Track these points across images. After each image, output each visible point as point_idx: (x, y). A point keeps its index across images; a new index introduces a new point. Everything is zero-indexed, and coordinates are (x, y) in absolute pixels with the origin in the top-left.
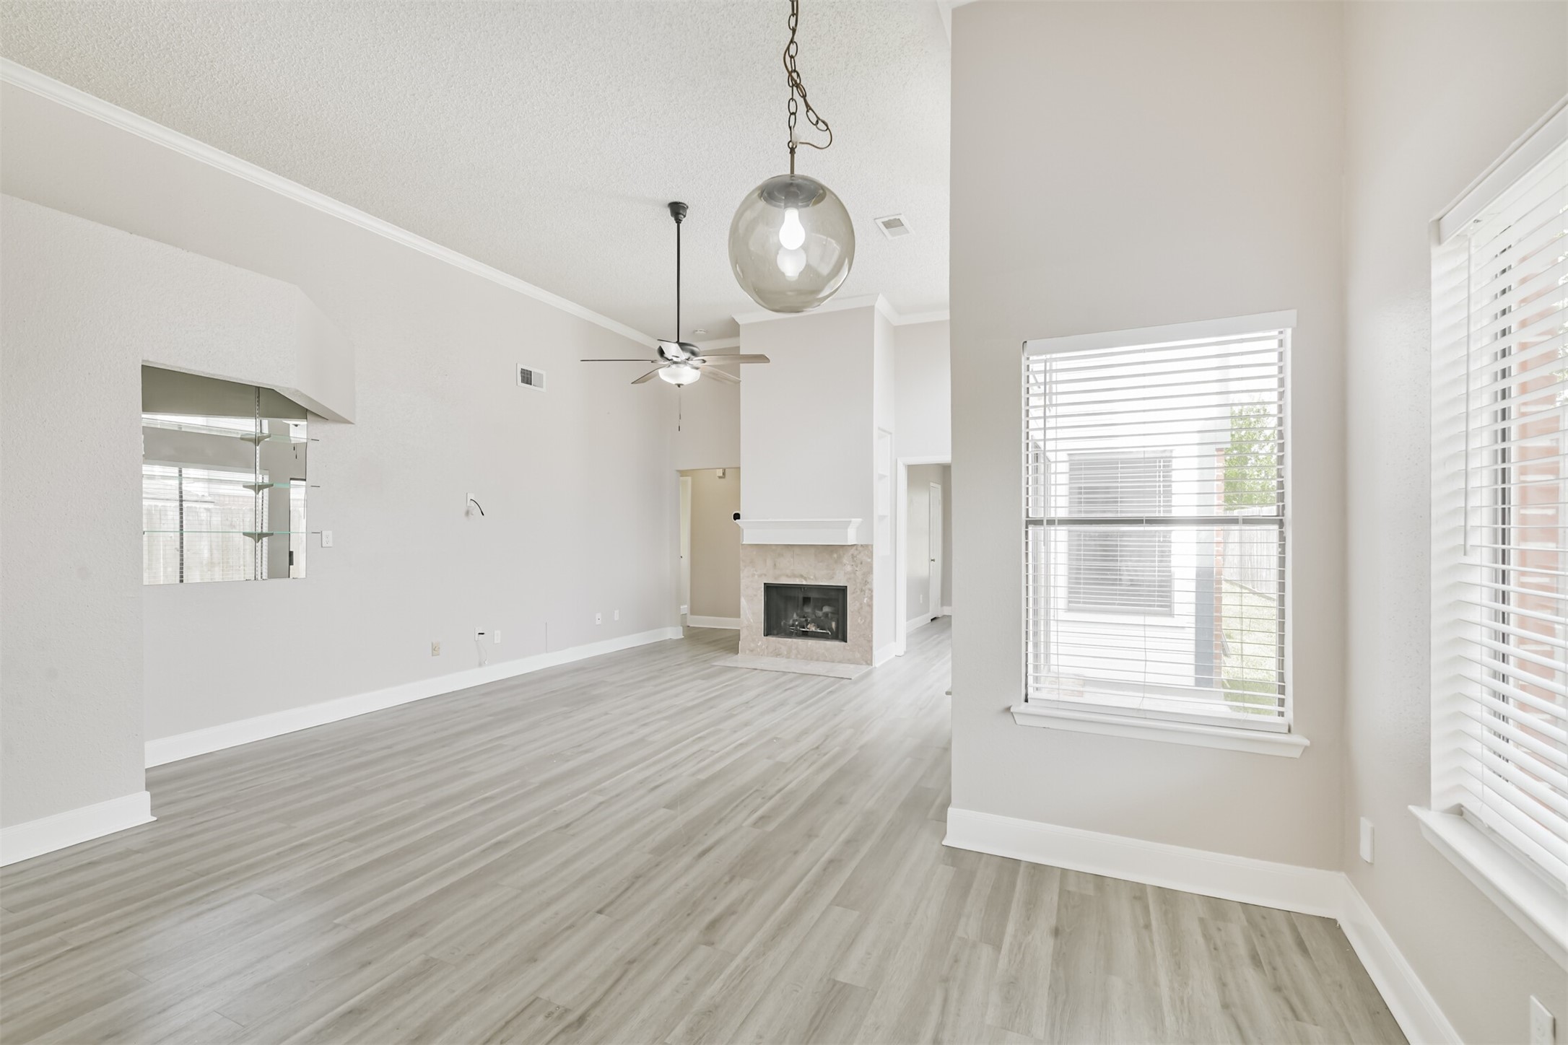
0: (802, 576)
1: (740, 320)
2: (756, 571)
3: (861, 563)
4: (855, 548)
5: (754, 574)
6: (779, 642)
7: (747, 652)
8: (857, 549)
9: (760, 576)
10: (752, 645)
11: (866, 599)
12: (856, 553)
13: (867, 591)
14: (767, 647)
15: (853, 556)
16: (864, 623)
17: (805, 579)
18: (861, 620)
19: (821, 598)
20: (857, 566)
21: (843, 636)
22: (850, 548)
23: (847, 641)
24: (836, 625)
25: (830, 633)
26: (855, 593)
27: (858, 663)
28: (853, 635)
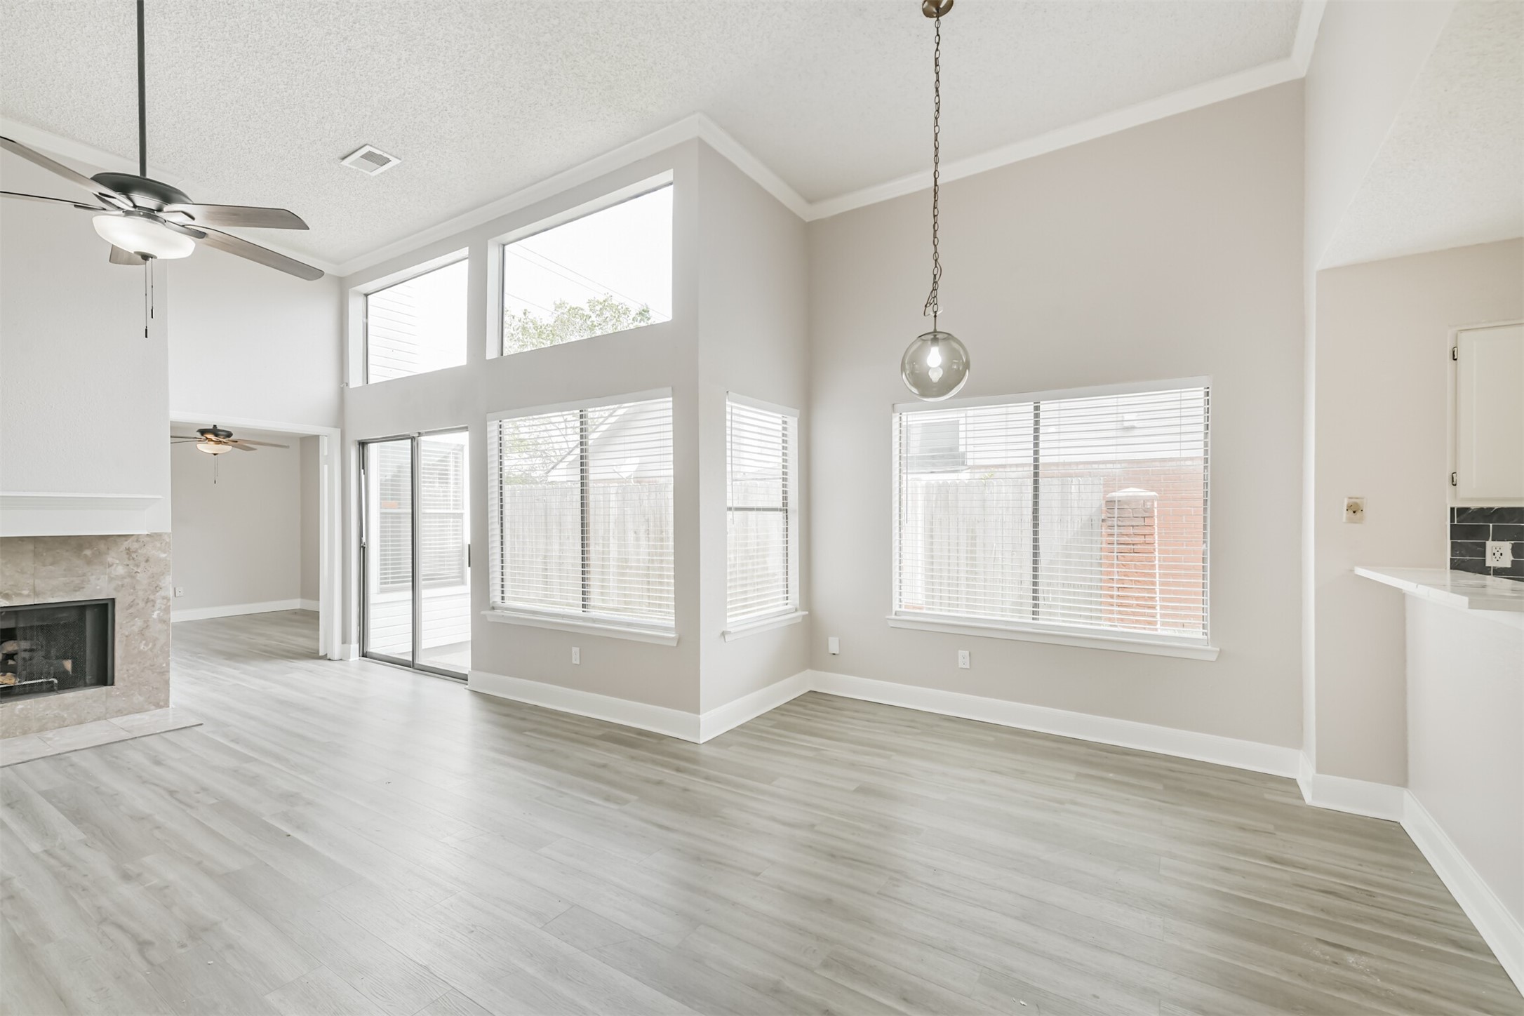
3: (147, 561)
8: (136, 541)
11: (156, 612)
12: (135, 546)
13: (156, 600)
15: (129, 552)
16: (151, 650)
18: (146, 645)
19: (38, 627)
20: (138, 566)
21: (104, 677)
22: (123, 538)
23: (112, 684)
24: (73, 664)
25: (56, 681)
26: (132, 606)
27: (141, 710)
28: (131, 672)
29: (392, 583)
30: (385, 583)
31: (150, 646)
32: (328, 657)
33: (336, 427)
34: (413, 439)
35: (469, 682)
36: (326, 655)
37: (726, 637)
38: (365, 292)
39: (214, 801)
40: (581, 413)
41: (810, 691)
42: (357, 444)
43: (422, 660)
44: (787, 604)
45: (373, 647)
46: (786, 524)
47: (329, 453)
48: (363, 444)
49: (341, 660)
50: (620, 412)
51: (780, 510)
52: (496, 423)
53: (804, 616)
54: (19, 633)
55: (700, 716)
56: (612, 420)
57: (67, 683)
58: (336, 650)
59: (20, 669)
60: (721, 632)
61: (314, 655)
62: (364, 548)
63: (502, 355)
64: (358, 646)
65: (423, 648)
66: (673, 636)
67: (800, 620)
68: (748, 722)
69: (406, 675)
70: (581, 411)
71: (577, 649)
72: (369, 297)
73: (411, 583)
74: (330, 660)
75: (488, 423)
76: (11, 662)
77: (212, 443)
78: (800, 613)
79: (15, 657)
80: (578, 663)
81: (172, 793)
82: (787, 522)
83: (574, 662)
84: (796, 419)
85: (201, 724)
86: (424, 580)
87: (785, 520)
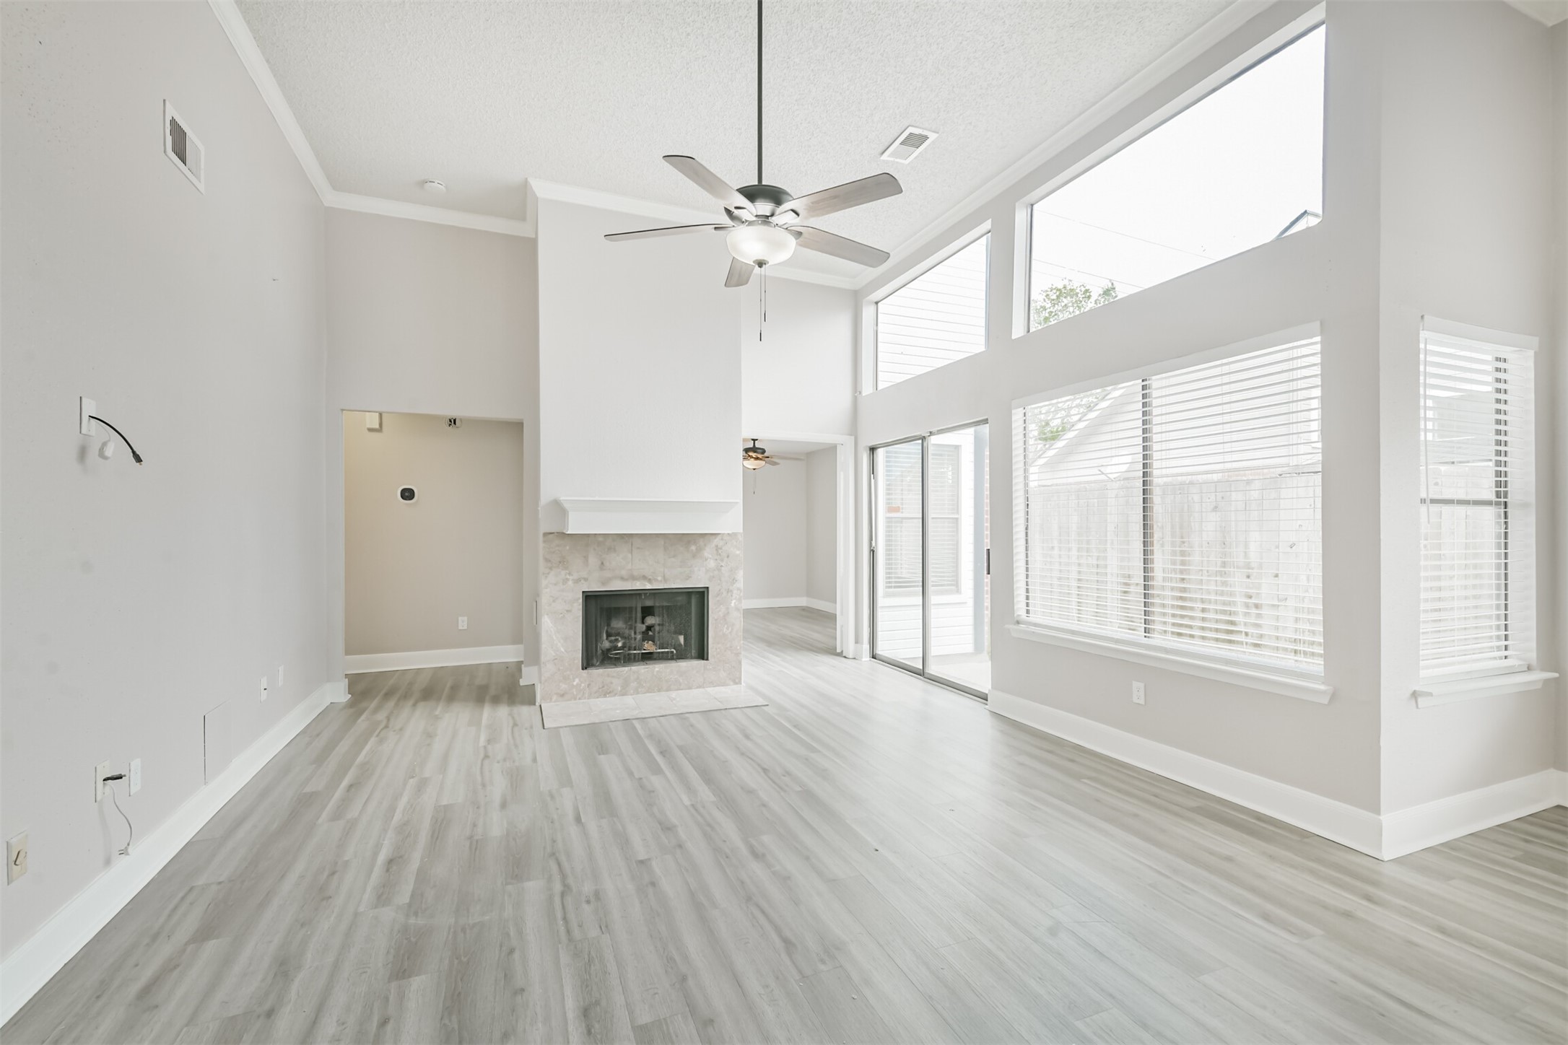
0: (644, 578)
1: (542, 189)
2: (570, 574)
3: (728, 557)
4: (719, 537)
5: (568, 579)
6: (608, 676)
7: (555, 698)
8: (722, 539)
9: (577, 581)
10: (563, 686)
11: (733, 602)
12: (721, 544)
13: (735, 592)
14: (589, 685)
15: (717, 548)
16: (730, 633)
17: (650, 581)
18: (728, 629)
19: (666, 606)
20: (722, 560)
21: (702, 654)
22: (714, 537)
23: (707, 659)
24: (685, 639)
25: (675, 652)
26: (718, 595)
27: (724, 684)
28: (718, 650)
29: (895, 587)
30: (890, 587)
31: (730, 629)
32: (844, 655)
33: (851, 435)
34: (923, 438)
35: (988, 702)
36: (842, 652)
37: (1420, 700)
38: (876, 301)
39: (800, 789)
40: (1144, 383)
41: (1559, 807)
42: (868, 449)
43: (933, 669)
44: (1506, 657)
45: (880, 651)
46: (1504, 526)
47: (845, 460)
48: (873, 449)
49: (855, 658)
50: (1117, 394)
51: (1489, 503)
52: (1021, 411)
53: (1547, 681)
54: (656, 611)
55: (1381, 818)
56: (1104, 404)
57: (681, 655)
58: (850, 649)
59: (656, 638)
60: (1411, 692)
61: (833, 652)
62: (873, 551)
63: (1029, 331)
64: (869, 646)
65: (932, 655)
66: (1322, 687)
67: (1539, 686)
68: (1455, 840)
69: (917, 682)
70: (1143, 381)
71: (1142, 685)
72: (879, 304)
73: (921, 588)
74: (845, 657)
75: (1013, 412)
76: (650, 633)
77: (752, 459)
78: (1539, 676)
79: (652, 629)
80: (1142, 702)
81: (765, 770)
82: (1506, 523)
83: (1135, 700)
84: (1531, 353)
85: (768, 705)
86: (933, 586)
87: (1503, 520)
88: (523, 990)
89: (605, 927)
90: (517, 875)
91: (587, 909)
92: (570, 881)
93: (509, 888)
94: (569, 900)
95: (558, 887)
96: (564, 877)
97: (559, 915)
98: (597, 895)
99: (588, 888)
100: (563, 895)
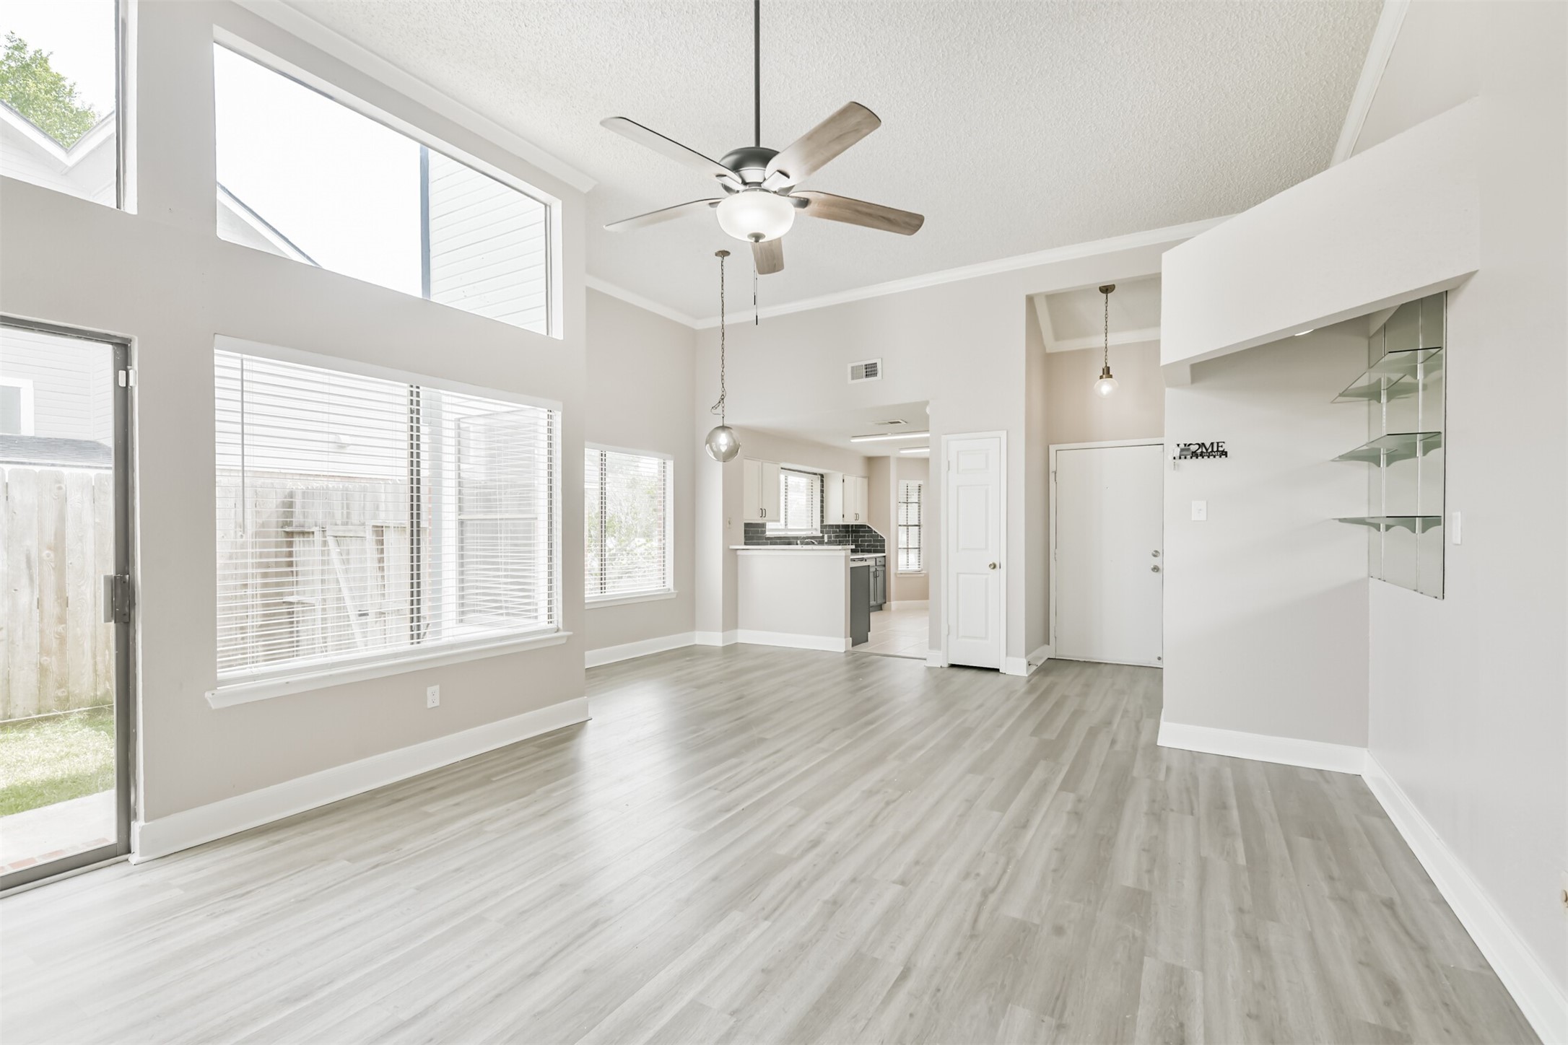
66: (563, 633)
71: (437, 688)
80: (438, 703)
88: (1056, 849)
89: (980, 855)
90: (1024, 931)
91: (982, 872)
92: (978, 898)
93: (1037, 921)
94: (991, 884)
95: (993, 899)
96: (980, 906)
97: (1006, 877)
98: (966, 876)
99: (969, 885)
100: (993, 890)
